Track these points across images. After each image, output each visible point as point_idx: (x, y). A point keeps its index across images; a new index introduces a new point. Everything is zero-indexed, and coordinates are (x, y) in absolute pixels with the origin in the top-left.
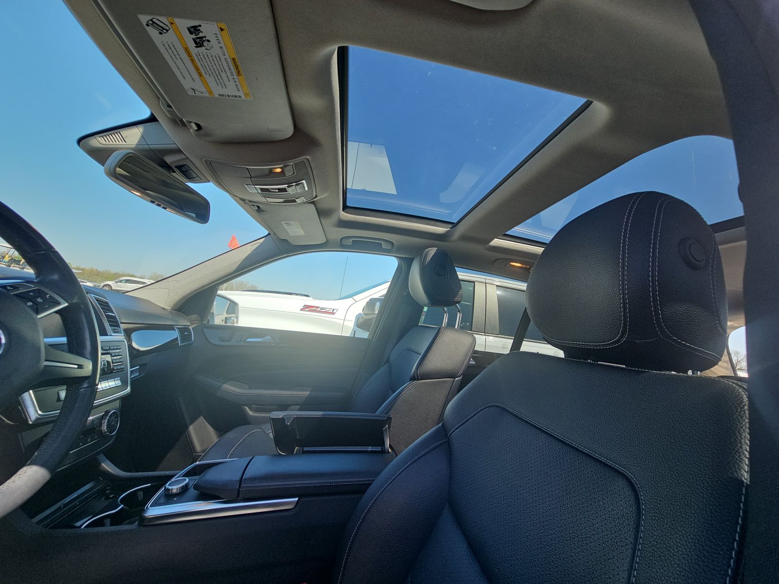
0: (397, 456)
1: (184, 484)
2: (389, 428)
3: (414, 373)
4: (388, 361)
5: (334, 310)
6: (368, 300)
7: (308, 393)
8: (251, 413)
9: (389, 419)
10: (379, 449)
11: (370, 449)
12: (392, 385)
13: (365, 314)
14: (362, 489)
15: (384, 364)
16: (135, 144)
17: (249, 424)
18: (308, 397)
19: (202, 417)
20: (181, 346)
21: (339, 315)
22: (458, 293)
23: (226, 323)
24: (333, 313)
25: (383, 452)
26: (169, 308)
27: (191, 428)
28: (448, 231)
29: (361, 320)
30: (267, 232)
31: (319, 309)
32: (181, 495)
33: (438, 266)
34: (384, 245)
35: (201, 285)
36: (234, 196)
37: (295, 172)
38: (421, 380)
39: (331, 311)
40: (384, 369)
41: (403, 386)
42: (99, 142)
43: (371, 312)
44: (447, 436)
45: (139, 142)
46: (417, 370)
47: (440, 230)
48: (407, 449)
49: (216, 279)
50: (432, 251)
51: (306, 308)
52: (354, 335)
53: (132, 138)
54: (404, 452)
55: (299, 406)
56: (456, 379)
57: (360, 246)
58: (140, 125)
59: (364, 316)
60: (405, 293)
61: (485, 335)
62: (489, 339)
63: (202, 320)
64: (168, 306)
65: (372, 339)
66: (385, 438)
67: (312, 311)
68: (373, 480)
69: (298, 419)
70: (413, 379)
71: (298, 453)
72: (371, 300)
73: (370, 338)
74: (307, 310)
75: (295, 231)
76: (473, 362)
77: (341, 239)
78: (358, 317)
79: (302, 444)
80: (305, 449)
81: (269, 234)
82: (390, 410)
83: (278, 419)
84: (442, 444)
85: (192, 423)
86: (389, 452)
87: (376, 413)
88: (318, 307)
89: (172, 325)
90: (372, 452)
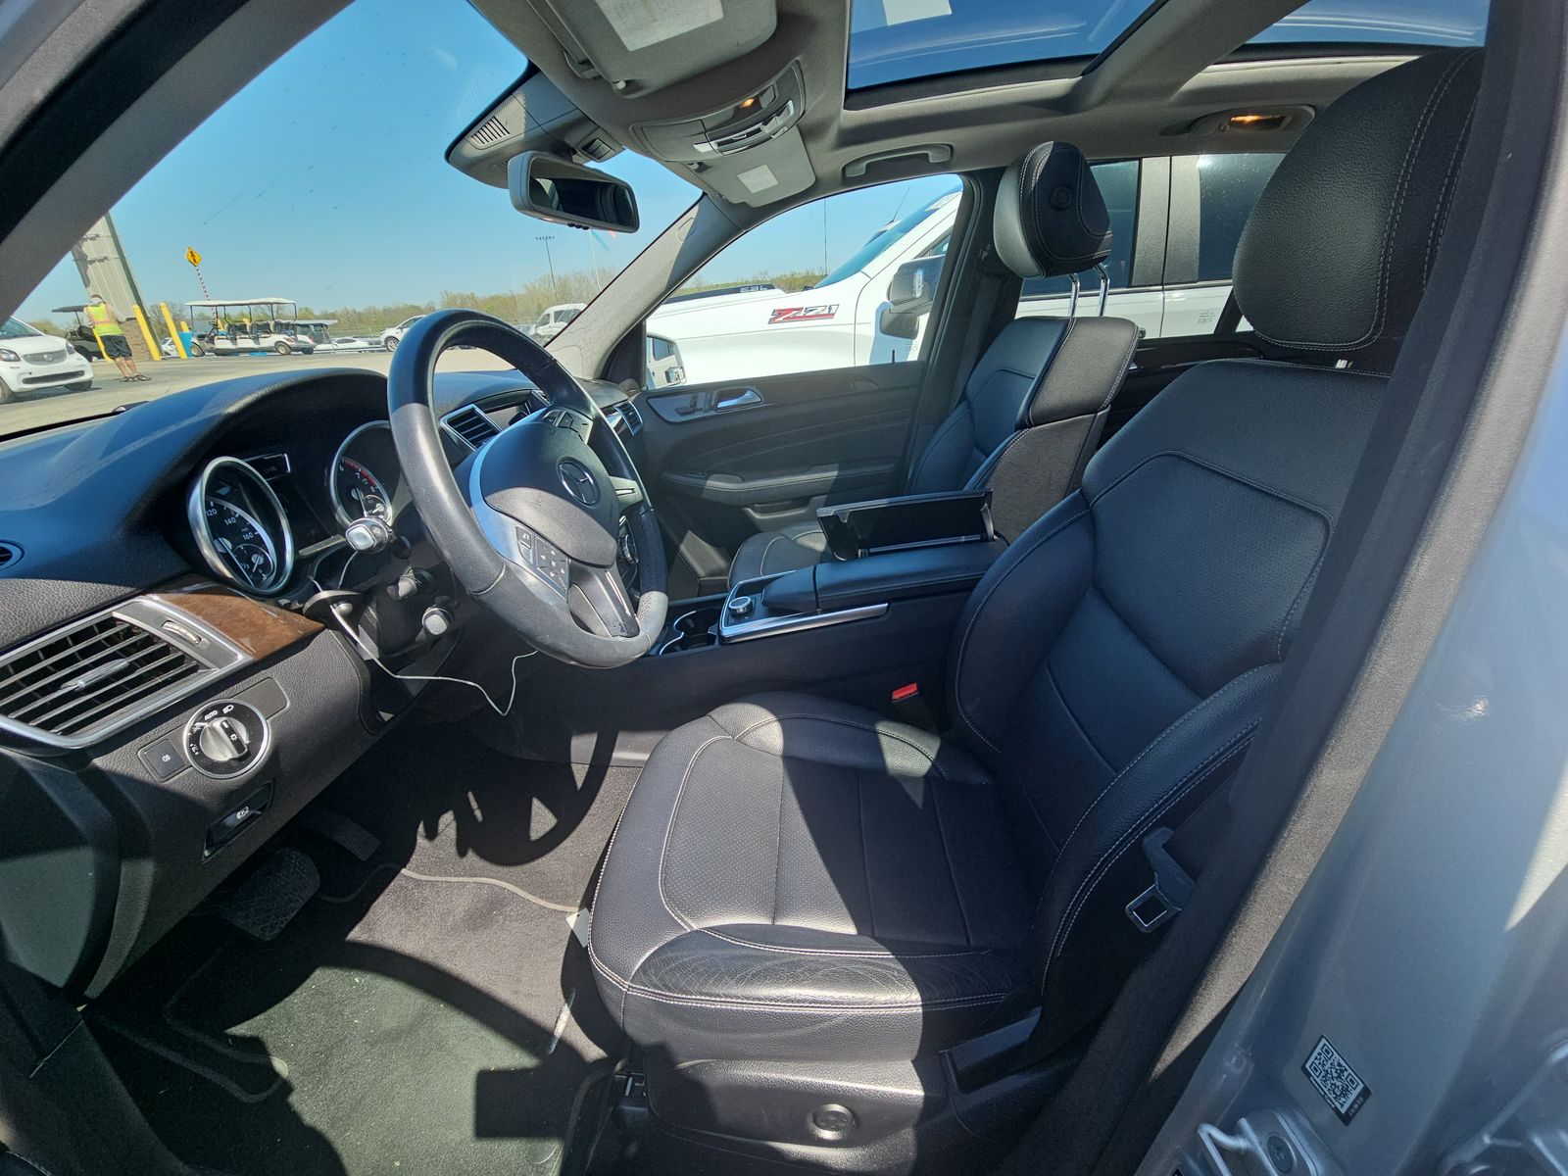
0: (1009, 545)
1: (746, 604)
2: (989, 507)
3: (1023, 415)
4: (964, 397)
5: (830, 309)
6: (894, 269)
7: (835, 473)
8: (757, 516)
9: (989, 494)
10: (977, 537)
11: (963, 539)
12: (980, 443)
13: (895, 303)
14: (969, 586)
15: (958, 406)
16: (523, 131)
17: (759, 532)
18: (837, 480)
19: (690, 532)
20: (636, 434)
21: (843, 316)
22: (1101, 241)
23: (669, 381)
24: (830, 315)
25: (986, 539)
26: (590, 378)
27: (683, 548)
28: (1078, 84)
29: (889, 318)
30: (699, 192)
31: (802, 313)
32: (749, 614)
33: (1058, 190)
34: (934, 157)
35: (623, 327)
36: (667, 163)
37: (777, 95)
38: (1036, 425)
39: (826, 312)
40: (957, 414)
41: (1007, 440)
42: (474, 147)
43: (909, 297)
44: (1088, 505)
45: (526, 125)
46: (1028, 409)
47: (1057, 85)
48: (1023, 535)
49: (642, 310)
50: (1043, 153)
51: (779, 315)
52: (893, 359)
53: (514, 120)
54: (1019, 539)
55: (825, 496)
56: (1099, 414)
57: (881, 172)
58: (516, 92)
59: (892, 307)
60: (985, 254)
61: (1163, 290)
62: (1171, 298)
63: (641, 387)
64: (588, 375)
65: (928, 359)
66: (986, 522)
67: (788, 319)
68: (983, 574)
69: (854, 514)
70: (1022, 426)
71: (864, 556)
72: (903, 267)
73: (925, 360)
74: (781, 319)
75: (758, 181)
76: (1133, 367)
77: (844, 169)
78: (881, 313)
79: (865, 545)
80: (872, 550)
81: (704, 194)
82: (987, 480)
83: (829, 517)
84: (1081, 517)
85: (681, 542)
86: (994, 540)
87: (966, 488)
88: (800, 309)
89: (611, 406)
90: (966, 542)
